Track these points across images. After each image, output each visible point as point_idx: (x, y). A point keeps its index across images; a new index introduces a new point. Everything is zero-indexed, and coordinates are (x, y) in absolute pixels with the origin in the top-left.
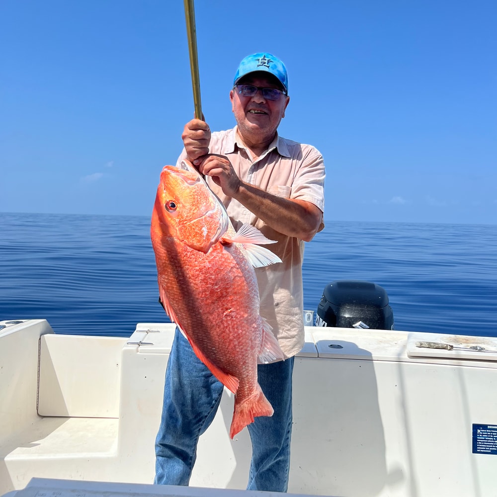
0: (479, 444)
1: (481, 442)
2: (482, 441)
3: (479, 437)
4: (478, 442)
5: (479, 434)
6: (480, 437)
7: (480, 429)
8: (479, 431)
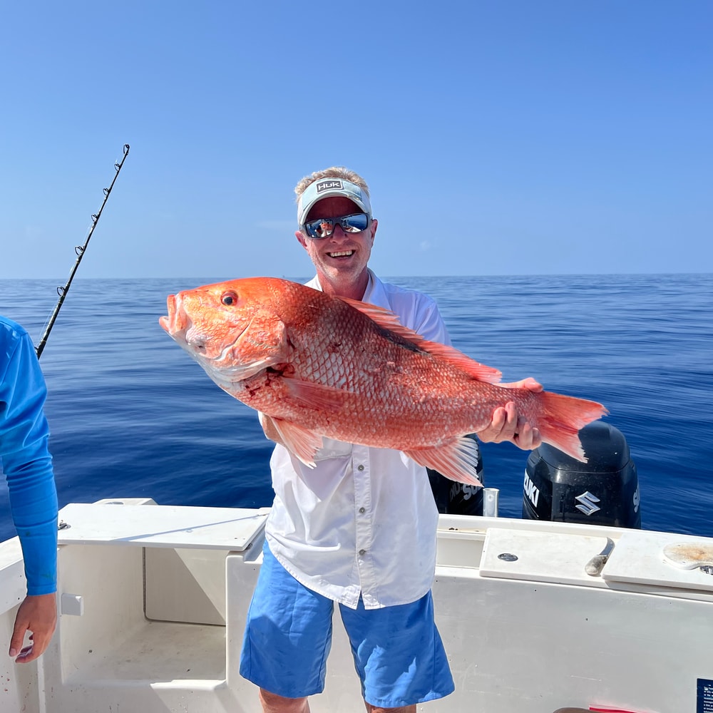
0: (706, 707)
1: (709, 704)
2: (710, 702)
3: (707, 696)
4: (706, 703)
5: (706, 693)
6: (709, 697)
7: (708, 687)
8: (706, 689)
